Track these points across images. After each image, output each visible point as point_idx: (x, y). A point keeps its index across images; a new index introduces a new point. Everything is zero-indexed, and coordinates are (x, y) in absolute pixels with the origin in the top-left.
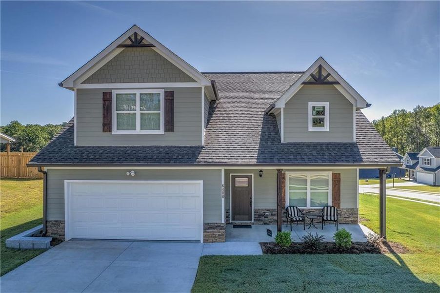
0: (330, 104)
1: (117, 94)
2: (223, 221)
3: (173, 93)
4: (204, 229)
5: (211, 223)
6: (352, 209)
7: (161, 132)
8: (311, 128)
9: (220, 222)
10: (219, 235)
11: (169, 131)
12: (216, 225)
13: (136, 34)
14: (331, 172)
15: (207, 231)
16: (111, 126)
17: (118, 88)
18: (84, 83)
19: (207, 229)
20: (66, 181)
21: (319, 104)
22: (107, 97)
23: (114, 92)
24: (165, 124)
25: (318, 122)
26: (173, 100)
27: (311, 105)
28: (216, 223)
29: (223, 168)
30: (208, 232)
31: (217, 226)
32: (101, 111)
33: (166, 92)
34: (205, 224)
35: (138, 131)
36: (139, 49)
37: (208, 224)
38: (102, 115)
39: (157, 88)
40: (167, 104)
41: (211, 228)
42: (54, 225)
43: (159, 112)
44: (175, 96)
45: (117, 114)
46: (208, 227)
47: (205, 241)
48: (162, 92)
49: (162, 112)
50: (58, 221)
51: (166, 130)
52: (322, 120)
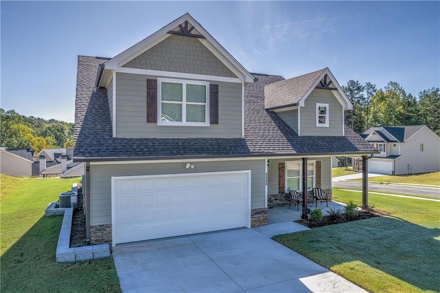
0: (329, 105)
1: (162, 83)
2: (266, 207)
3: (218, 87)
4: (252, 215)
5: (257, 209)
6: (328, 189)
7: (207, 124)
8: (318, 125)
9: (264, 207)
10: (264, 219)
11: (214, 124)
12: (261, 210)
13: (186, 23)
14: (315, 161)
15: (255, 216)
16: (157, 117)
17: (164, 77)
18: (125, 67)
19: (254, 215)
20: (113, 178)
21: (322, 105)
22: (151, 84)
23: (160, 81)
24: (210, 116)
25: (322, 120)
26: (218, 93)
27: (318, 105)
28: (261, 209)
29: (266, 159)
30: (255, 218)
31: (263, 211)
32: (145, 99)
33: (211, 85)
34: (252, 210)
35: (184, 123)
36: (185, 38)
37: (255, 210)
38: (145, 104)
39: (202, 80)
40: (213, 96)
41: (257, 213)
42: (99, 230)
43: (204, 104)
44: (220, 89)
45: (162, 103)
46: (255, 213)
47: (253, 226)
48: (207, 85)
49: (207, 105)
50: (103, 225)
51: (211, 123)
52: (324, 117)
